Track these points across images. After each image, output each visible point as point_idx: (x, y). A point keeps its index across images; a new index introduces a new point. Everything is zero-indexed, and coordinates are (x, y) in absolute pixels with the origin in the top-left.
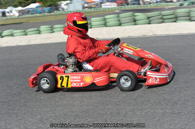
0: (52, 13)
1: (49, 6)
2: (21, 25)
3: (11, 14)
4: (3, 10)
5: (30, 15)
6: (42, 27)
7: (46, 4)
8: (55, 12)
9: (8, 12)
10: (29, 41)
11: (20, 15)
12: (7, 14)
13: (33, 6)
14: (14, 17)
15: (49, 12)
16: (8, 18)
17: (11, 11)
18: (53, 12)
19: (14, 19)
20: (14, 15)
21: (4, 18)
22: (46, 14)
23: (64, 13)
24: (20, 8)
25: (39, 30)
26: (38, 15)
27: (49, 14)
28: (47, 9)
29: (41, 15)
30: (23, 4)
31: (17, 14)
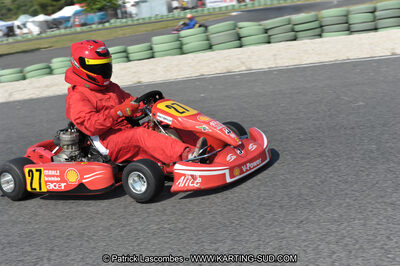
0: (107, 25)
1: (100, 10)
2: (37, 53)
3: (25, 31)
4: (9, 23)
5: (63, 31)
6: (54, 60)
7: (94, 7)
8: (112, 21)
9: (19, 27)
10: (10, 95)
11: (41, 33)
12: (18, 31)
13: (68, 11)
14: (30, 36)
15: (100, 23)
16: (19, 38)
17: (24, 25)
18: (108, 21)
19: (30, 40)
20: (30, 33)
21: (11, 40)
22: (94, 26)
23: (130, 22)
24: (41, 18)
25: (49, 68)
26: (79, 29)
27: (100, 26)
28: (96, 16)
29: (84, 28)
30: (50, 8)
31: (36, 30)
